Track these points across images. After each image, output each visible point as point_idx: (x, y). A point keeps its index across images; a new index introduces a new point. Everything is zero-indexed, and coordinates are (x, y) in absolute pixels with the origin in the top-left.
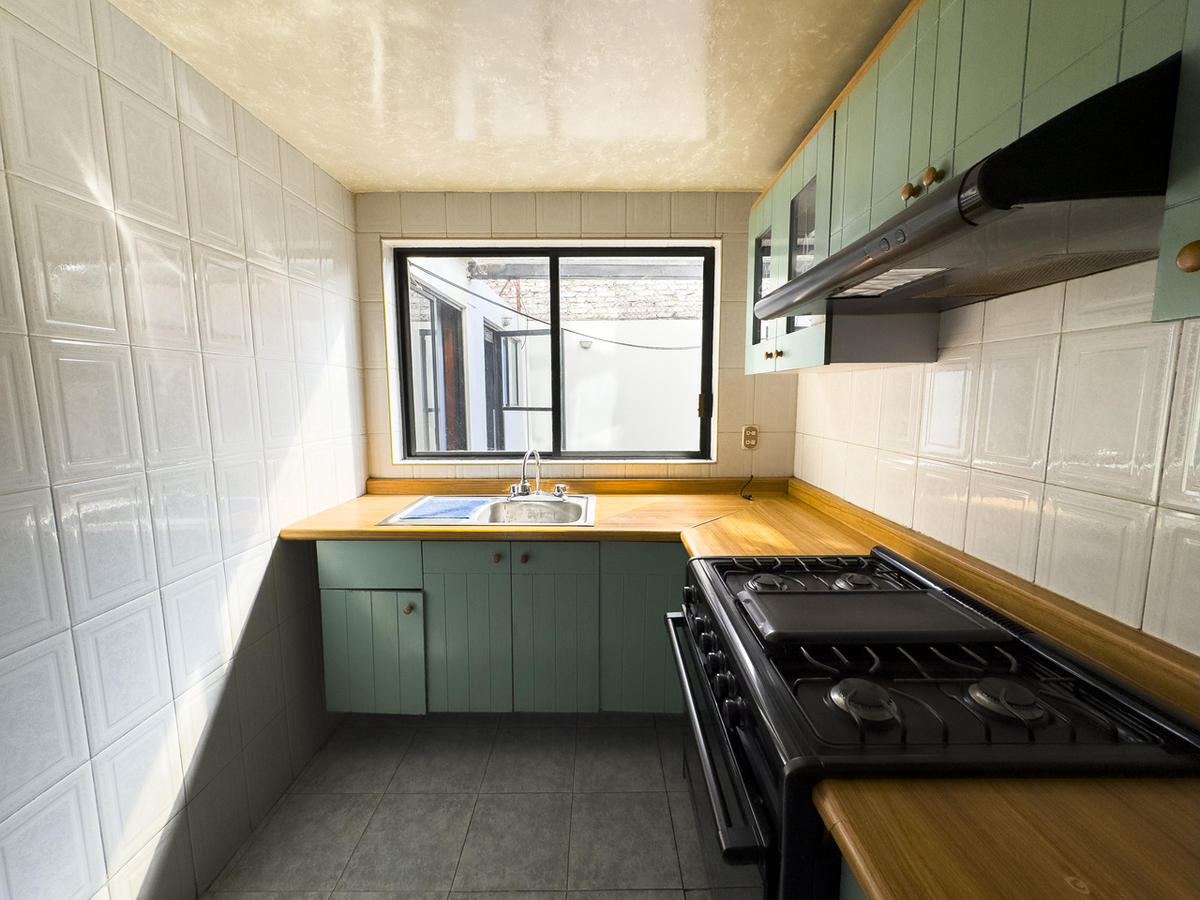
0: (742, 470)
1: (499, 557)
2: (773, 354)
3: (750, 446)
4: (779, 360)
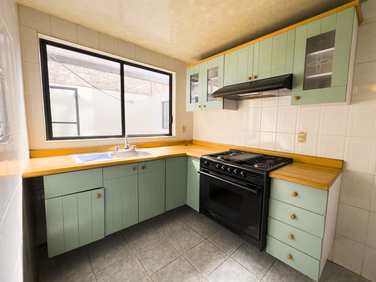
0: (182, 138)
1: (134, 169)
2: (201, 106)
3: (184, 132)
4: (204, 108)
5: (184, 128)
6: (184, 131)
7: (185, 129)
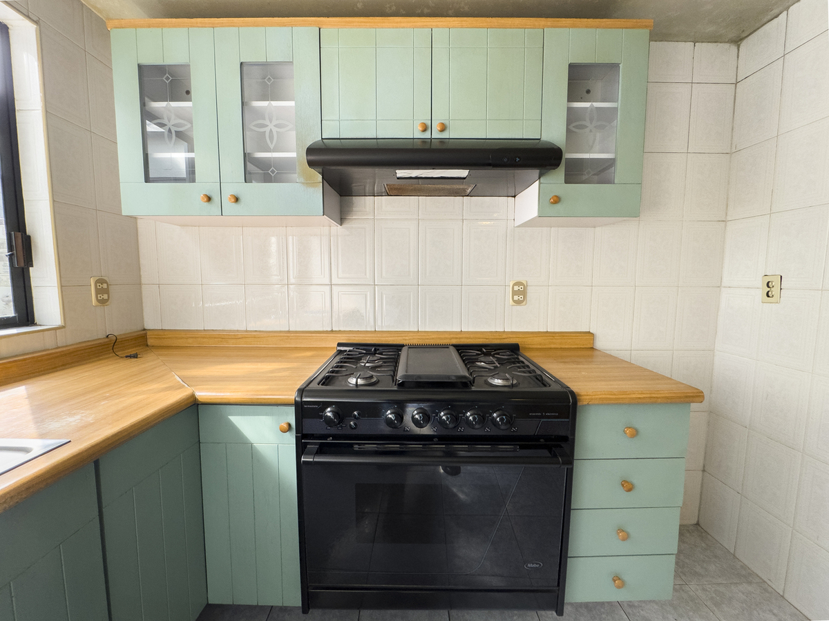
0: (96, 331)
2: (216, 198)
3: (103, 302)
4: (229, 206)
5: (105, 286)
6: (105, 297)
7: (106, 291)
